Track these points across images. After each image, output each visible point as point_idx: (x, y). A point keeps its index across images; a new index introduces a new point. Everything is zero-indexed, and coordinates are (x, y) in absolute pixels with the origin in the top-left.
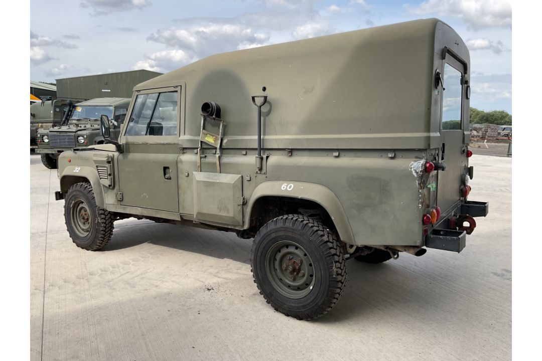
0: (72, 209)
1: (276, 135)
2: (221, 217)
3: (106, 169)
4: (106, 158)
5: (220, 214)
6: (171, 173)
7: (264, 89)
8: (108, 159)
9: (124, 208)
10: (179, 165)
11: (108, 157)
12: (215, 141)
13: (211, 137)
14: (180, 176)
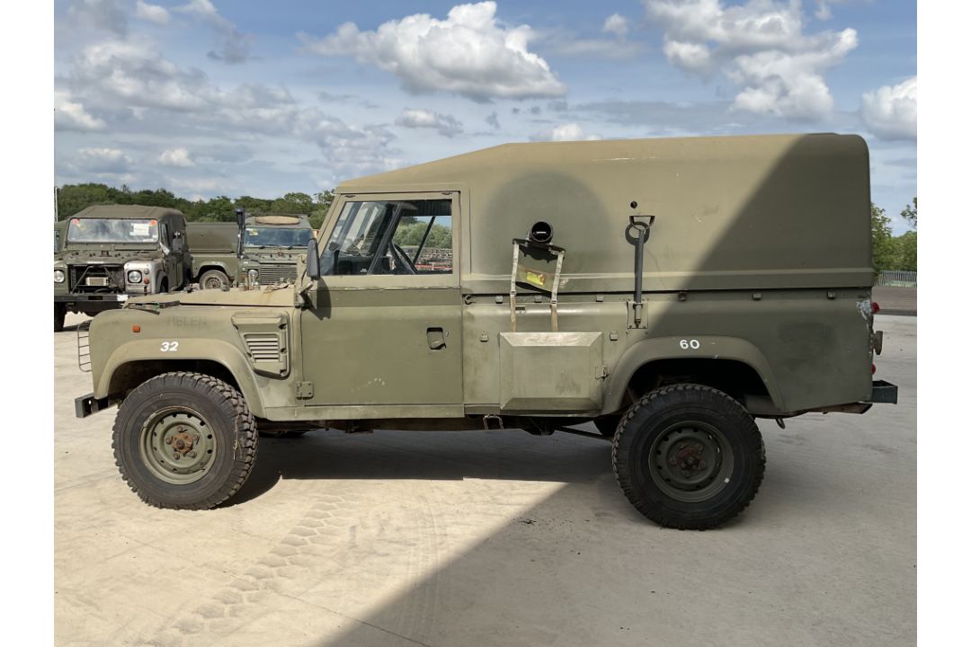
0: (145, 430)
1: (659, 271)
2: (562, 400)
3: (276, 339)
4: (279, 320)
5: (562, 396)
6: (449, 337)
7: (634, 205)
8: (282, 320)
9: (316, 412)
10: (467, 324)
11: (282, 317)
12: (544, 282)
13: (535, 275)
14: (468, 341)
